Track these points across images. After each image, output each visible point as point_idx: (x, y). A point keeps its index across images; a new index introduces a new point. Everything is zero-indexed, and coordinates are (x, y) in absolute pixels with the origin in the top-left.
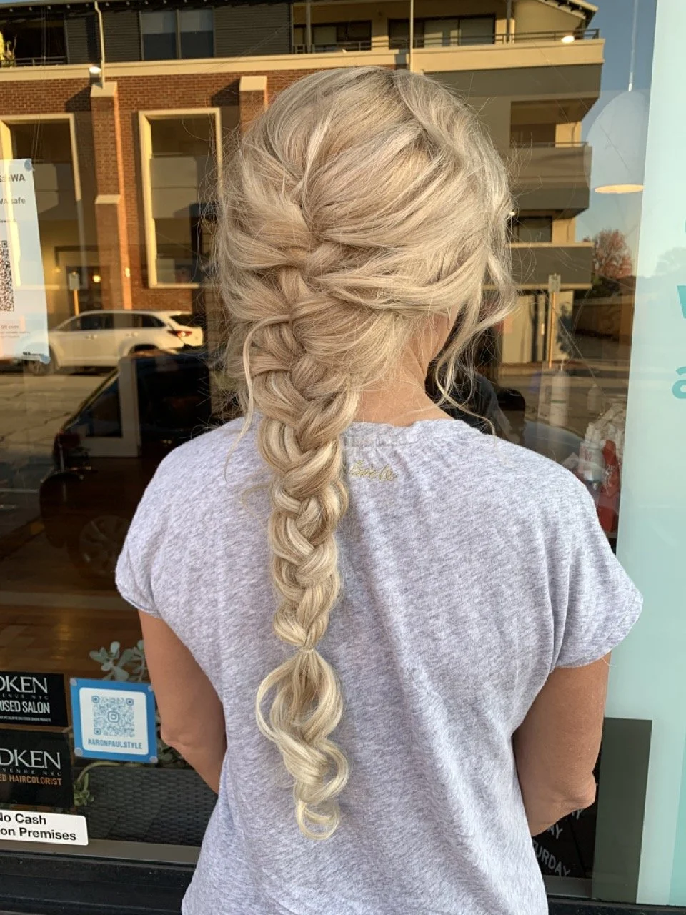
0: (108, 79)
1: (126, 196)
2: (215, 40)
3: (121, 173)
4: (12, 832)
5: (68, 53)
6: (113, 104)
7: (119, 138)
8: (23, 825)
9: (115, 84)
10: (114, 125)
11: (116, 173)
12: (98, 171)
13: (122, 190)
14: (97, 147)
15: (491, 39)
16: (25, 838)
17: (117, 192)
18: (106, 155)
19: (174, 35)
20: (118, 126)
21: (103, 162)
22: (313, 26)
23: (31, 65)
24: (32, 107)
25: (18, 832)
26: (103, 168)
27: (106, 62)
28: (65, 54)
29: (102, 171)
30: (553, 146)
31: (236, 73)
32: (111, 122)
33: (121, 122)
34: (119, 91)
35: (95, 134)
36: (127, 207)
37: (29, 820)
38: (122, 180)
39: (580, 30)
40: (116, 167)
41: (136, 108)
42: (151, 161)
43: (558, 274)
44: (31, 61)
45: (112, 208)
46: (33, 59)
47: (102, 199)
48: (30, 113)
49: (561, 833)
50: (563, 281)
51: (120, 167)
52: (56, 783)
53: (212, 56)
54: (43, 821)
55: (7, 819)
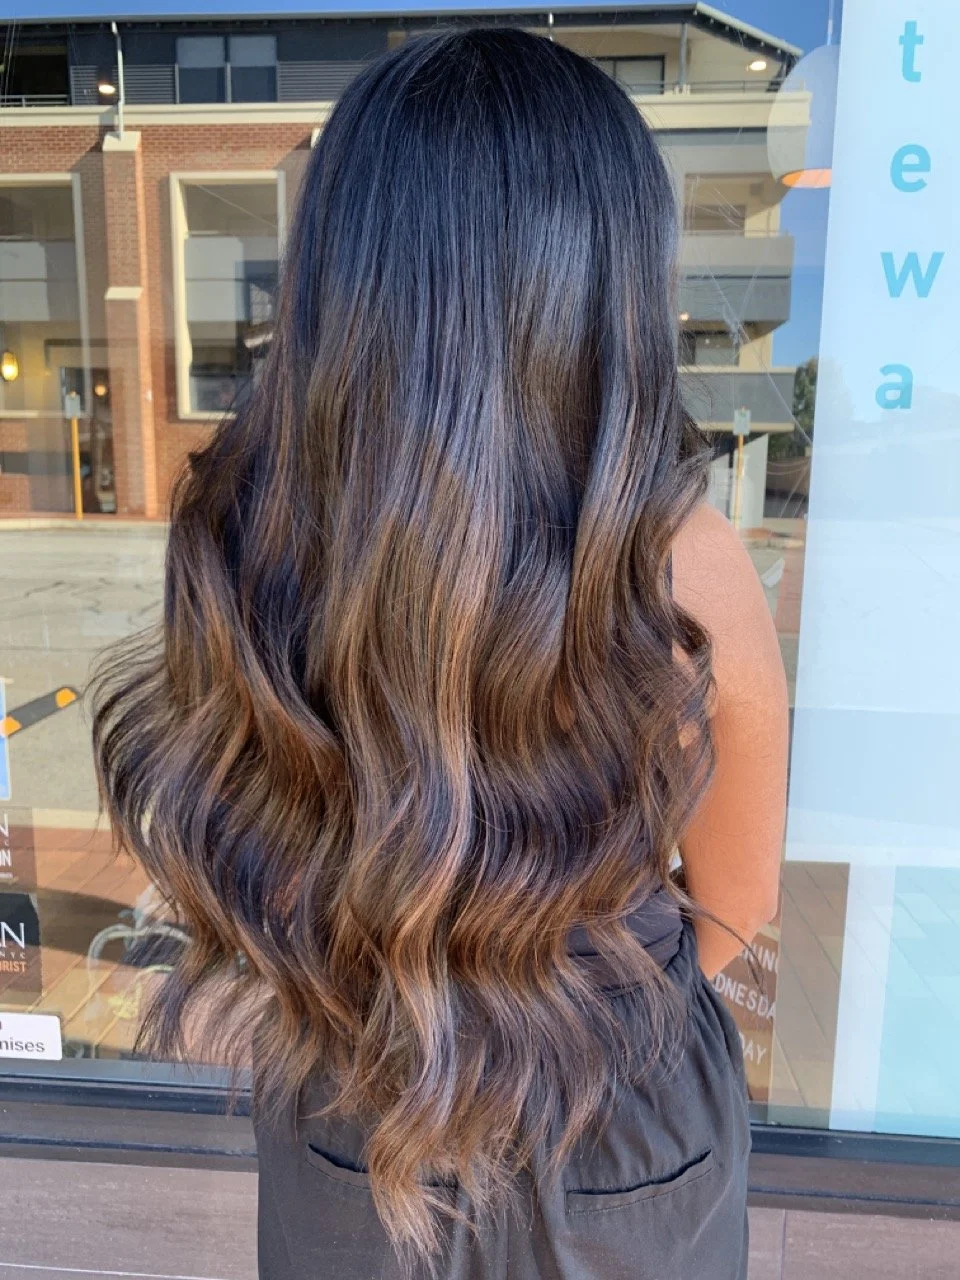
0: (128, 128)
1: (151, 289)
2: (278, 78)
3: (144, 258)
5: (73, 90)
6: (134, 161)
7: (141, 209)
9: (137, 135)
10: (134, 191)
11: (137, 257)
12: (111, 253)
13: (144, 281)
14: (110, 220)
15: (659, 89)
17: (137, 283)
18: (124, 232)
19: (221, 71)
20: (140, 192)
21: (118, 242)
23: (20, 106)
24: (20, 163)
26: (118, 251)
27: (127, 103)
28: (67, 91)
29: (116, 254)
30: (742, 234)
31: (307, 124)
32: (130, 187)
33: (145, 187)
34: (143, 144)
35: (108, 203)
36: (151, 305)
38: (144, 266)
39: (779, 79)
40: (136, 249)
41: (166, 167)
42: (186, 241)
43: (747, 408)
44: (20, 100)
45: (130, 304)
46: (23, 97)
47: (114, 293)
48: (17, 171)
50: (754, 419)
51: (143, 250)
52: (17, 970)
53: (273, 98)
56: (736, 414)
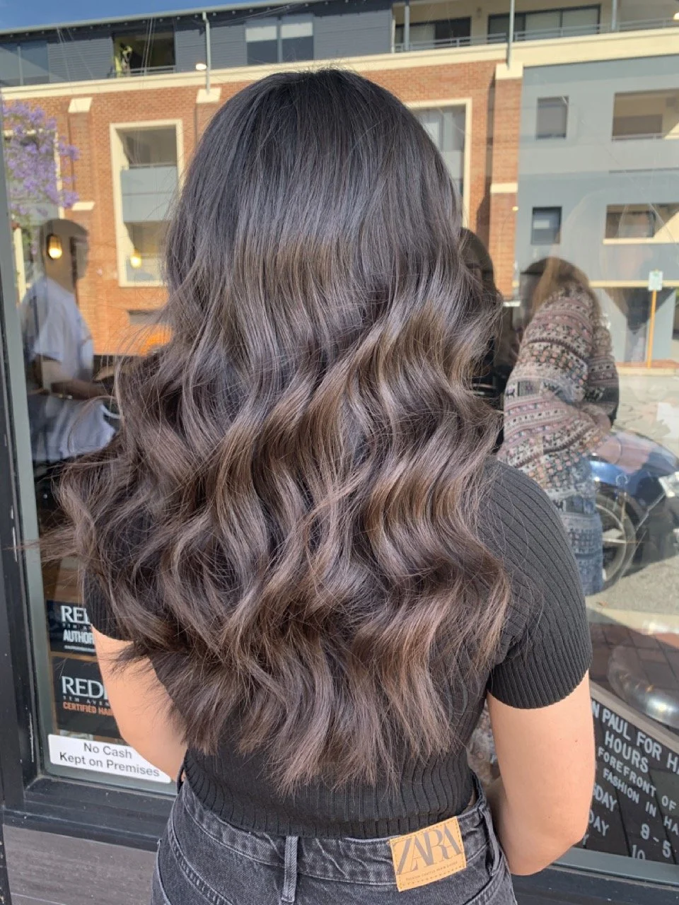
0: (213, 86)
2: (315, 44)
4: (99, 763)
8: (110, 757)
9: (219, 90)
15: (596, 30)
16: (111, 770)
19: (276, 41)
22: (411, 25)
25: (105, 764)
27: (212, 69)
28: (174, 63)
34: (223, 96)
37: (116, 753)
43: (660, 270)
48: (142, 120)
49: (607, 830)
50: (665, 278)
54: (128, 755)
55: (96, 750)
56: (651, 275)
